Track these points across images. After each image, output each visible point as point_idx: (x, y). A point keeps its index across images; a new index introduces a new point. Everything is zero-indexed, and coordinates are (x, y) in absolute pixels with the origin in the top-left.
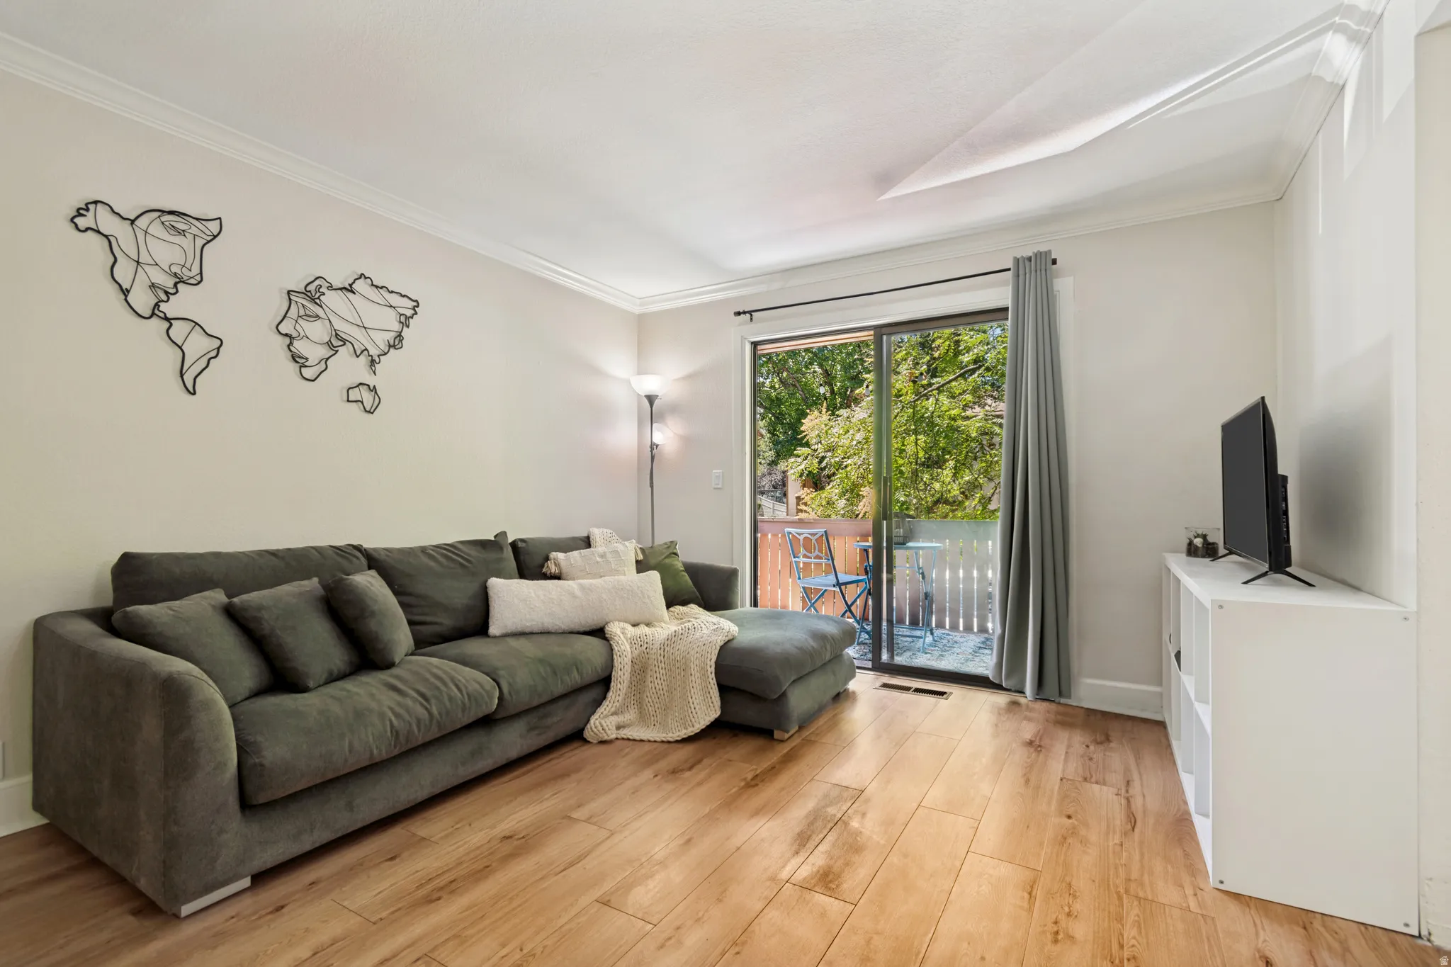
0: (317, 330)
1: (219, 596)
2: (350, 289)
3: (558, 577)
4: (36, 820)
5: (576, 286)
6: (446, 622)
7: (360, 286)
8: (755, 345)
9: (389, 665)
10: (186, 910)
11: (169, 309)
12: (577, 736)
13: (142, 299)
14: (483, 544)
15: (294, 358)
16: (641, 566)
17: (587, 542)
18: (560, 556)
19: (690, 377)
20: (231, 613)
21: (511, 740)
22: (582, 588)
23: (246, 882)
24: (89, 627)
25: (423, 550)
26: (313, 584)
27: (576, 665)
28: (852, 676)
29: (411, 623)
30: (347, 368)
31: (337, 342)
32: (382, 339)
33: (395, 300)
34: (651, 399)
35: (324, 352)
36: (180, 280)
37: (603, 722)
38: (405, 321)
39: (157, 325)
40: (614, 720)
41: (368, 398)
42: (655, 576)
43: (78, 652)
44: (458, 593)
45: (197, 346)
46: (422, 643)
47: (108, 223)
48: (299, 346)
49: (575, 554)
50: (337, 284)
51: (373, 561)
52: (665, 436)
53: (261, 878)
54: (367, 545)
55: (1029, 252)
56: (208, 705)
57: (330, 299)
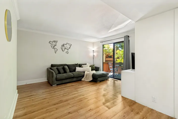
0: (64, 48)
1: (56, 67)
2: (66, 44)
3: (82, 67)
4: (47, 81)
5: (86, 41)
6: (72, 70)
7: (67, 44)
8: (103, 45)
9: (67, 73)
10: (53, 85)
11: (54, 48)
12: (81, 80)
13: (53, 47)
14: (76, 64)
15: (62, 50)
16: (90, 66)
17: (86, 64)
18: (83, 65)
19: (97, 48)
20: (57, 68)
21: (75, 79)
22: (84, 68)
23: (56, 85)
24: (49, 69)
25: (71, 65)
26: (62, 67)
27: (81, 74)
28: (109, 78)
29: (69, 70)
30: (66, 50)
31: (65, 48)
32: (69, 48)
33: (69, 45)
34: (93, 51)
35: (64, 49)
36: (55, 46)
37: (83, 79)
38: (70, 46)
39: (54, 49)
40: (84, 79)
41: (67, 53)
42: (91, 68)
43: (49, 70)
44: (73, 68)
45: (56, 50)
46: (70, 72)
47: (51, 42)
48: (63, 49)
49: (84, 65)
50: (65, 44)
51: (67, 65)
52: (95, 54)
53: (57, 85)
54: (67, 64)
55: (125, 35)
56: (54, 73)
57: (65, 45)
